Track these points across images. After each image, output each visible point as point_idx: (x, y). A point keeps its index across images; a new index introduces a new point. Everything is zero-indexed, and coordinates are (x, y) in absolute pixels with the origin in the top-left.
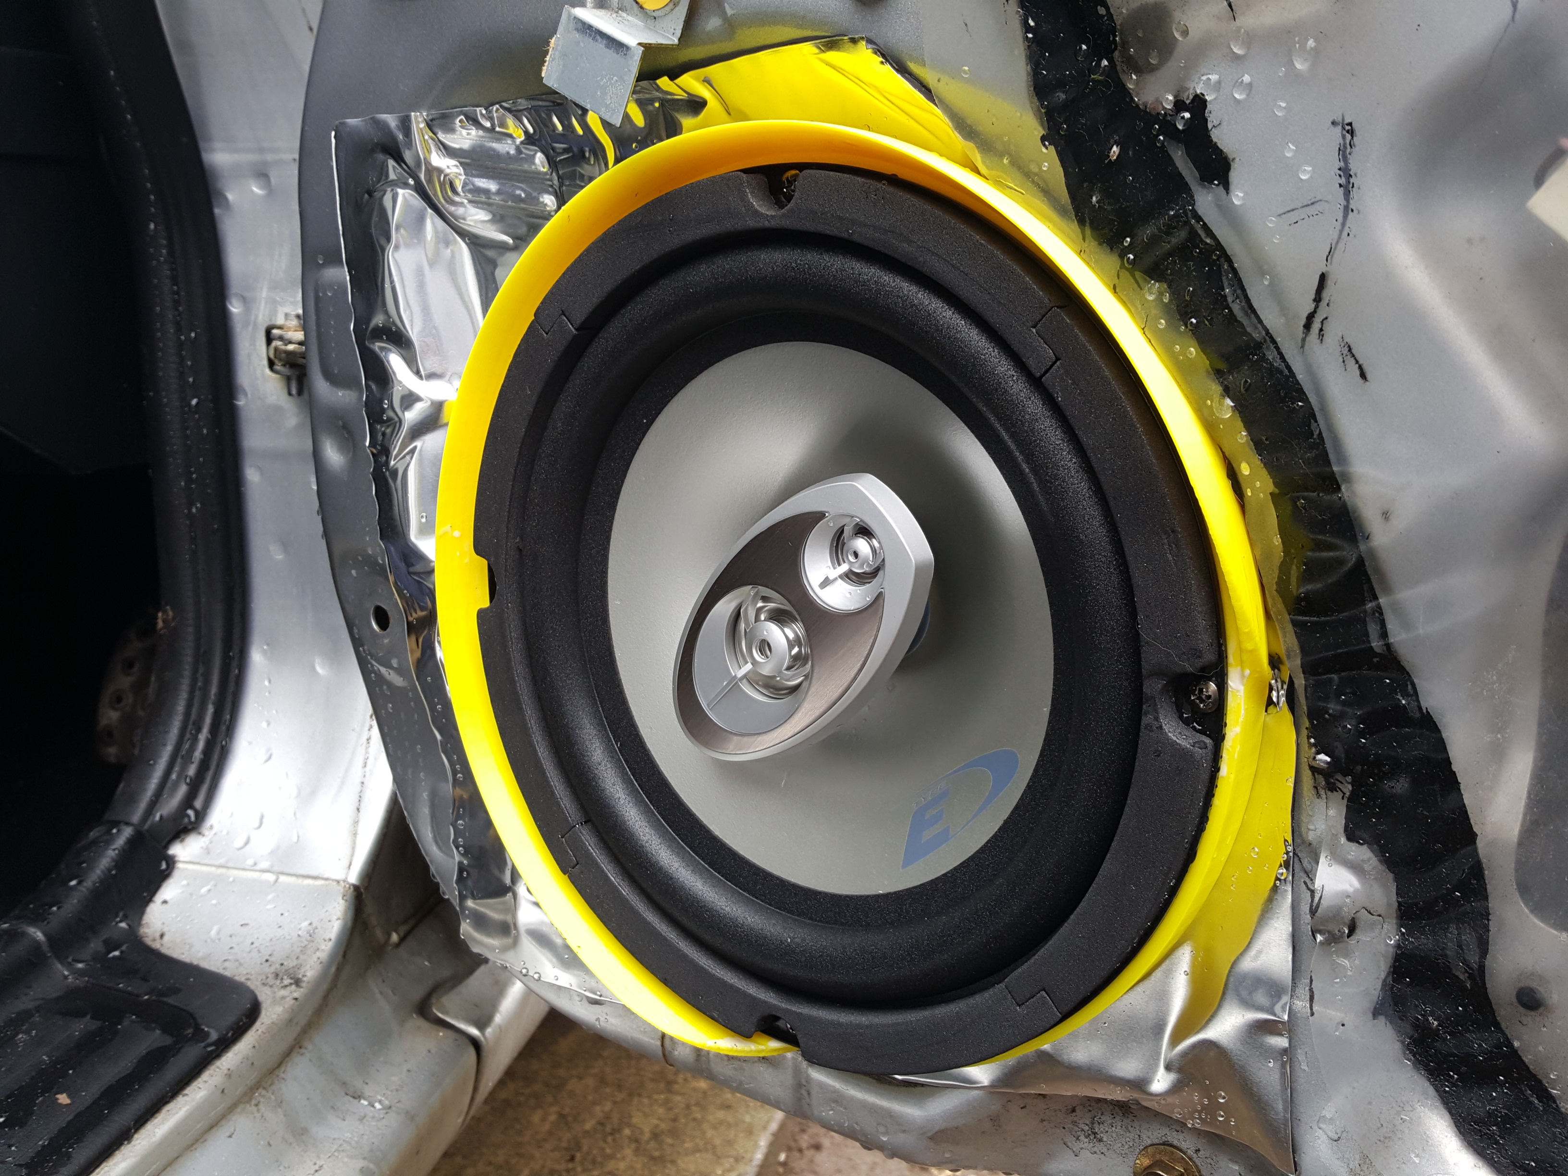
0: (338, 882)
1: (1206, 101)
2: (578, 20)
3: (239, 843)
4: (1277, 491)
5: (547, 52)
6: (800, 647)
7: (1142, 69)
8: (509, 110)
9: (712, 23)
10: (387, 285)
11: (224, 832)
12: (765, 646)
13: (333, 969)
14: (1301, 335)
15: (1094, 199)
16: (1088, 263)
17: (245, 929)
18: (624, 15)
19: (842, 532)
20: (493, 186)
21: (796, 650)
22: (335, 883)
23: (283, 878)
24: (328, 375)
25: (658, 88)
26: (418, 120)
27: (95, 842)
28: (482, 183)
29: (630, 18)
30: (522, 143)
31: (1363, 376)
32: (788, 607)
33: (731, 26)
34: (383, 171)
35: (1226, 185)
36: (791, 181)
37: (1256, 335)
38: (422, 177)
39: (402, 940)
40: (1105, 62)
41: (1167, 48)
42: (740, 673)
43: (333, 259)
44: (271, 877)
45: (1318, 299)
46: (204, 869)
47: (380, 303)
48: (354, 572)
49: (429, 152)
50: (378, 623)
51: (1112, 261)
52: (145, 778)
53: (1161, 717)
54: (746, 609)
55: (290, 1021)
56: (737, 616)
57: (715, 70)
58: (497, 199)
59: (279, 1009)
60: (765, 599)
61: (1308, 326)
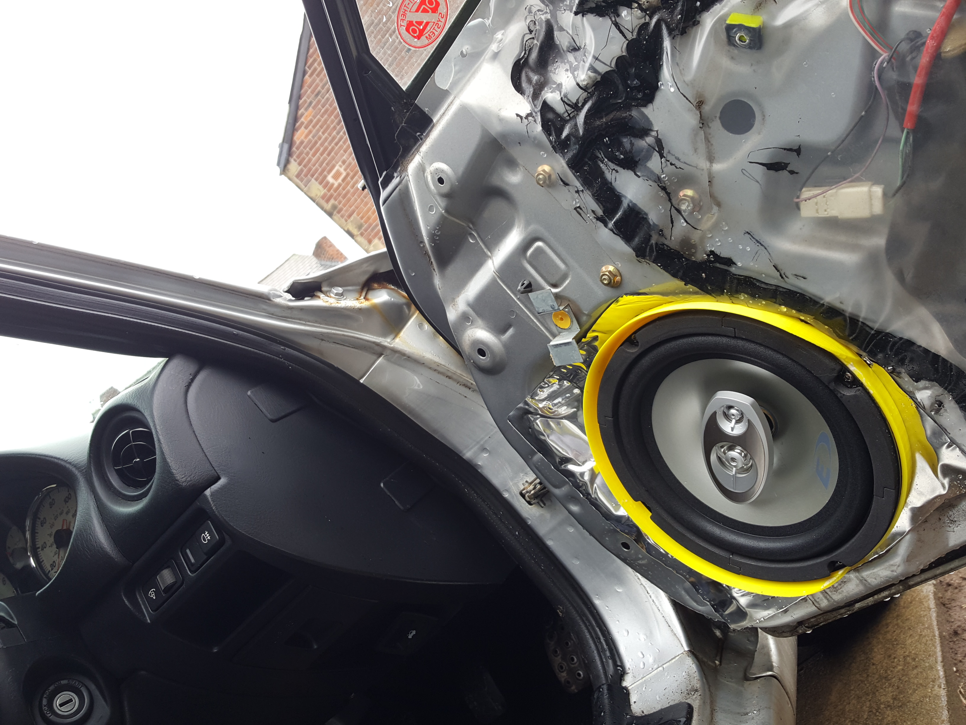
0: (683, 653)
1: (713, 251)
2: (553, 346)
3: (642, 666)
4: (814, 317)
5: (552, 359)
6: (743, 452)
7: (693, 254)
8: (549, 377)
9: (584, 318)
10: (553, 449)
11: (634, 667)
12: (733, 459)
13: (704, 680)
14: (783, 280)
15: (709, 288)
16: (721, 302)
17: (667, 690)
18: (561, 334)
19: (725, 413)
20: (560, 400)
21: (743, 454)
22: (682, 654)
23: (664, 666)
24: (556, 487)
25: (583, 342)
26: (528, 399)
27: (598, 698)
28: (556, 401)
29: (564, 333)
30: (559, 382)
31: (804, 278)
32: (731, 444)
33: (589, 315)
34: (529, 420)
35: (735, 264)
36: (635, 338)
37: (774, 288)
38: (540, 412)
39: (720, 662)
40: (684, 259)
41: (694, 246)
42: (734, 473)
43: (533, 454)
44: (661, 668)
45: (778, 271)
46: (638, 683)
47: (555, 455)
48: (607, 539)
49: (538, 405)
50: (626, 548)
51: (726, 297)
52: (596, 667)
53: (842, 392)
54: (719, 454)
55: (704, 702)
56: (719, 459)
57: (594, 328)
58: (563, 402)
59: (698, 701)
60: (722, 447)
61: (782, 278)
